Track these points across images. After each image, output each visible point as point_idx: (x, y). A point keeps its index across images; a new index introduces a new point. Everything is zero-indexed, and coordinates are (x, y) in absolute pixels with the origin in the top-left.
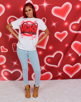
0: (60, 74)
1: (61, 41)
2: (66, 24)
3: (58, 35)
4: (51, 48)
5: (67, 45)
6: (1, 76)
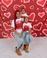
0: (41, 34)
1: (41, 17)
2: (44, 9)
3: (40, 14)
4: (36, 21)
5: (44, 19)
6: (10, 35)
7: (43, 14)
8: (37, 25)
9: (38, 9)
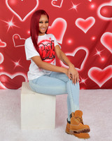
7: (90, 21)
8: (73, 55)
9: (75, 7)
